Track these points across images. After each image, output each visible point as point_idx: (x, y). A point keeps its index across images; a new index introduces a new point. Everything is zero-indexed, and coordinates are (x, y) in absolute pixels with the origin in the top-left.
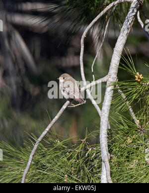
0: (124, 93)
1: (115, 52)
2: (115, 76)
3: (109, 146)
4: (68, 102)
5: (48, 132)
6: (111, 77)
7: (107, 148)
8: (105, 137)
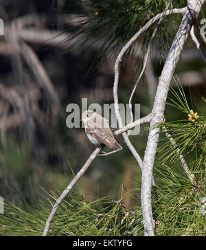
0: (174, 138)
1: (161, 83)
2: (162, 115)
3: (153, 209)
4: (98, 150)
5: (70, 191)
6: (156, 116)
7: (151, 212)
8: (148, 197)
